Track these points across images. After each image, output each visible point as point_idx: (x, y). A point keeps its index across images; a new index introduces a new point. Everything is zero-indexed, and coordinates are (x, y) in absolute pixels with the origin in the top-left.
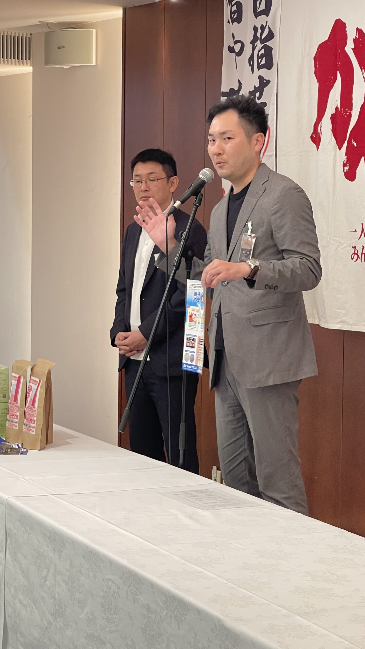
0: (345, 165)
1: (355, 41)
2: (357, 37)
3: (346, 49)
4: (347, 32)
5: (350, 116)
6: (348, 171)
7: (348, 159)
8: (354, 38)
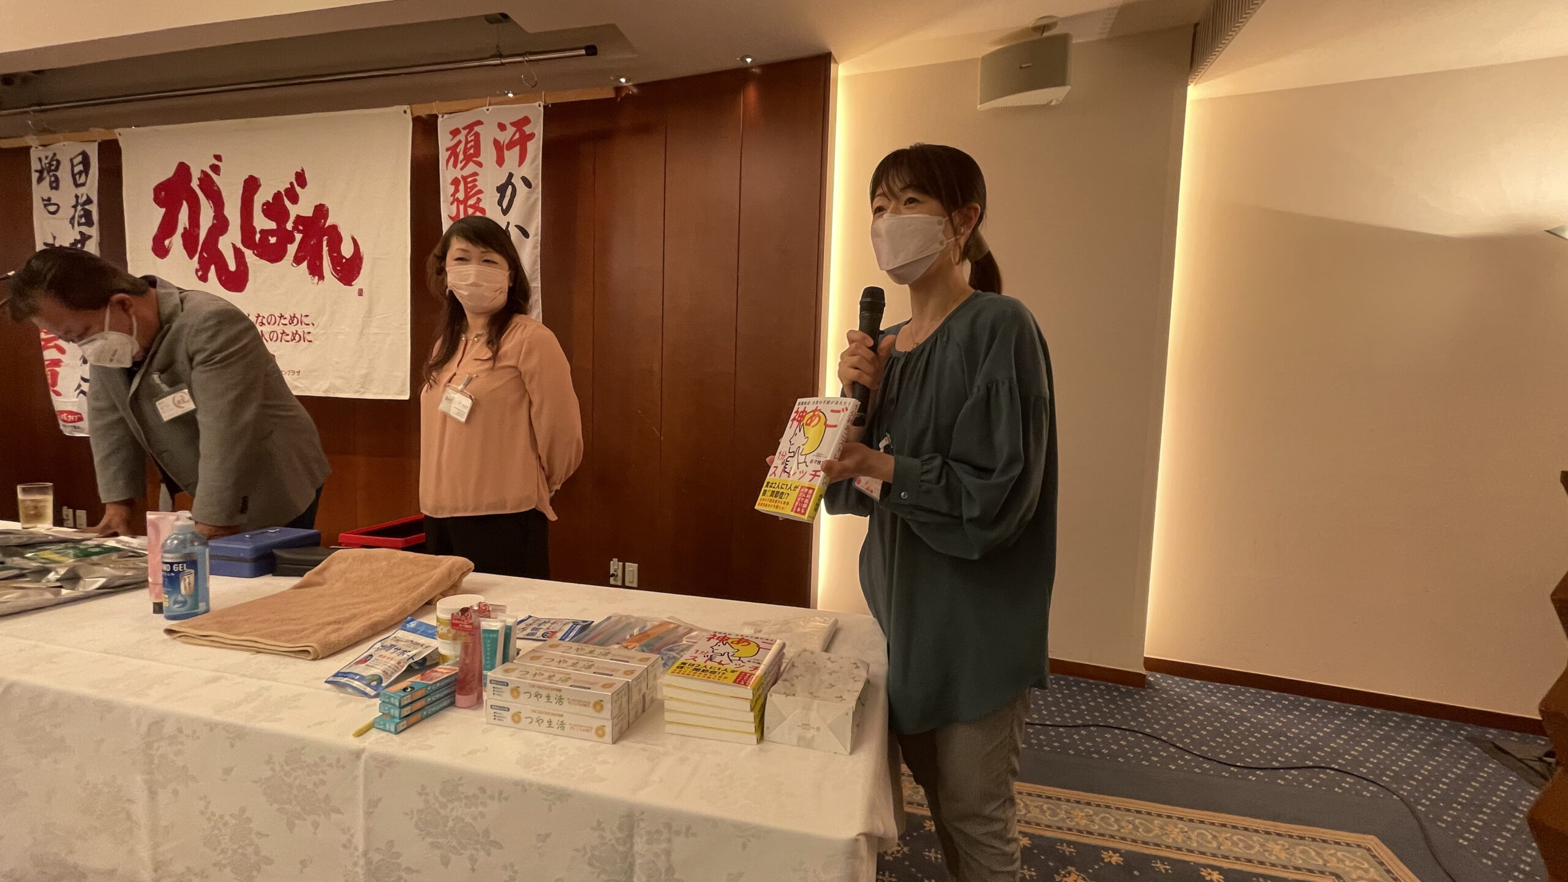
0: (197, 271)
2: (202, 176)
3: (192, 185)
4: (191, 173)
5: (198, 235)
6: (201, 275)
7: (200, 266)
8: (199, 177)
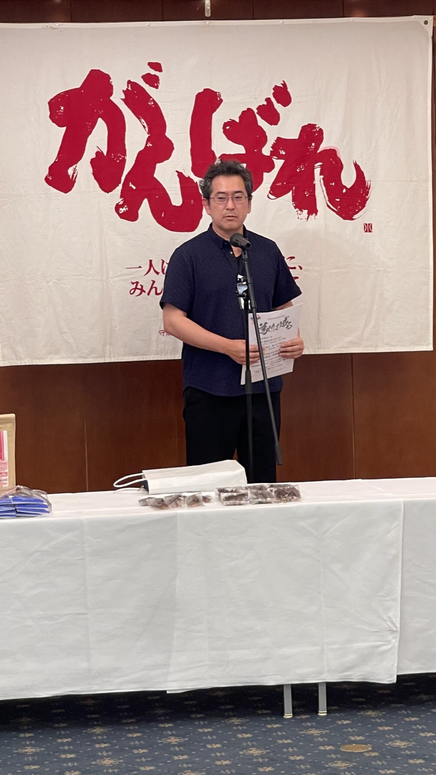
0: (118, 207)
1: (126, 92)
2: (130, 89)
3: (112, 98)
4: (112, 83)
5: (124, 161)
6: (125, 212)
7: (124, 201)
8: (125, 89)
